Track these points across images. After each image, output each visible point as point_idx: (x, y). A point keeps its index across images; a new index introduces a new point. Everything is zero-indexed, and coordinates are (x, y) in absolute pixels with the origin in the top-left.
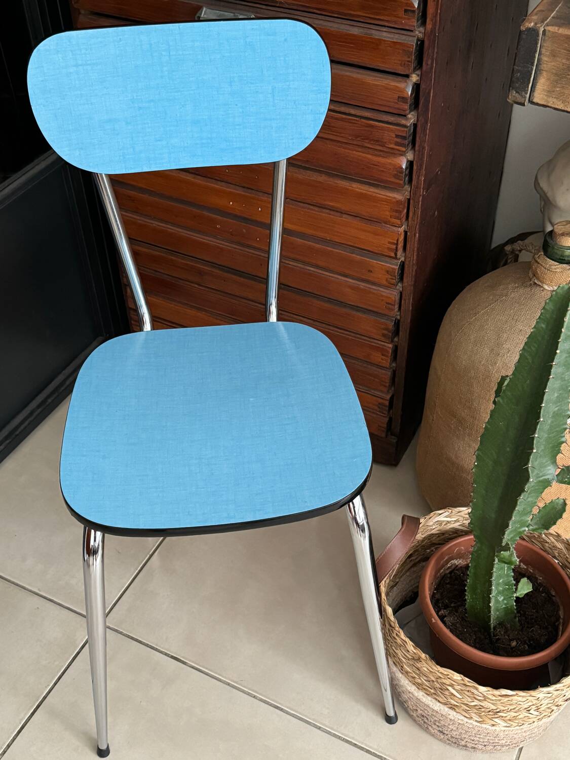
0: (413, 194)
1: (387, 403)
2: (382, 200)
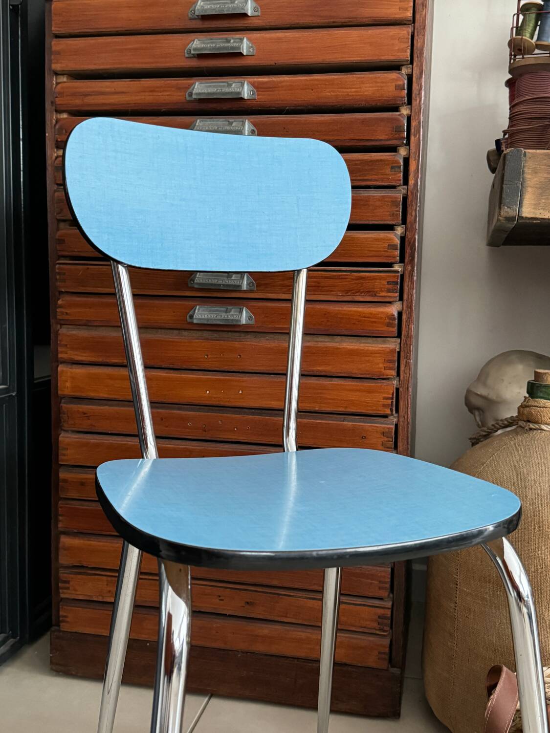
0: (404, 345)
1: (389, 613)
2: (373, 353)
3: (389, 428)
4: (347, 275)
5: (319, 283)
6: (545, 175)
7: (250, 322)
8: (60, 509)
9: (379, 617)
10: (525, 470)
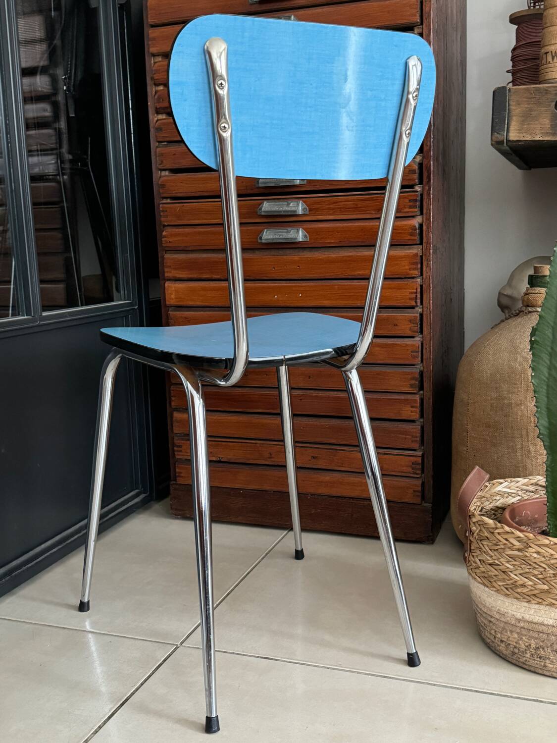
0: (425, 250)
1: (419, 460)
2: (401, 257)
3: (415, 316)
4: (378, 197)
5: (357, 205)
6: (526, 106)
7: (305, 240)
8: (172, 392)
9: (413, 463)
10: (518, 341)
